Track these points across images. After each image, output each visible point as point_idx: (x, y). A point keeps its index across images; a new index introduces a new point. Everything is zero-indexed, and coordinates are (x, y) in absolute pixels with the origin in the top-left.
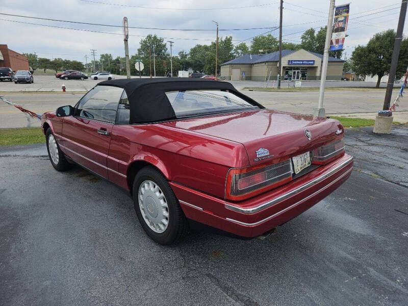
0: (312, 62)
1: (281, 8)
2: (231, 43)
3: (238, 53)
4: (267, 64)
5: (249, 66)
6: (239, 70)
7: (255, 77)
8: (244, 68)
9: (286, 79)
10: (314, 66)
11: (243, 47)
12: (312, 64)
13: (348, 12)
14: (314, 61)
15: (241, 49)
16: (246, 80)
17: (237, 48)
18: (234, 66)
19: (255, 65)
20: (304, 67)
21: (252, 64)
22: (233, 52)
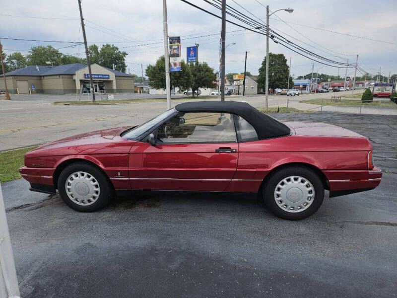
0: (107, 77)
1: (83, 25)
2: (2, 52)
3: (12, 63)
4: (61, 77)
5: (38, 78)
6: (26, 82)
7: (47, 90)
8: (32, 81)
9: (85, 92)
10: (109, 80)
11: (18, 57)
12: (107, 78)
13: (179, 42)
14: (109, 75)
15: (16, 59)
16: (37, 93)
17: (11, 58)
18: (19, 78)
19: (45, 78)
20: (100, 81)
21: (41, 76)
22: (6, 62)
